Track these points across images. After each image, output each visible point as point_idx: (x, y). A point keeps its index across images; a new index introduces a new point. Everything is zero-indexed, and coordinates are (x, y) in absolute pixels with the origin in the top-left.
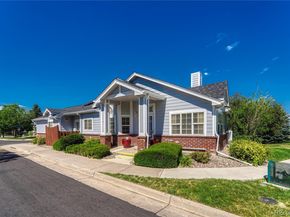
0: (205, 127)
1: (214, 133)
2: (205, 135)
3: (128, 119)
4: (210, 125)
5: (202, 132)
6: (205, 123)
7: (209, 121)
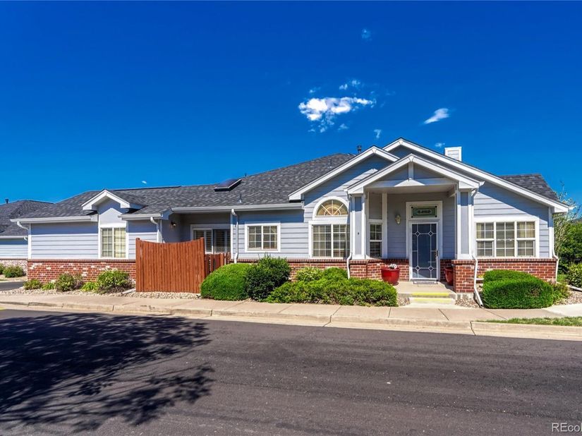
0: (537, 244)
1: (551, 254)
2: (538, 256)
3: (379, 227)
4: (544, 241)
5: (531, 252)
6: (537, 238)
7: (544, 235)
